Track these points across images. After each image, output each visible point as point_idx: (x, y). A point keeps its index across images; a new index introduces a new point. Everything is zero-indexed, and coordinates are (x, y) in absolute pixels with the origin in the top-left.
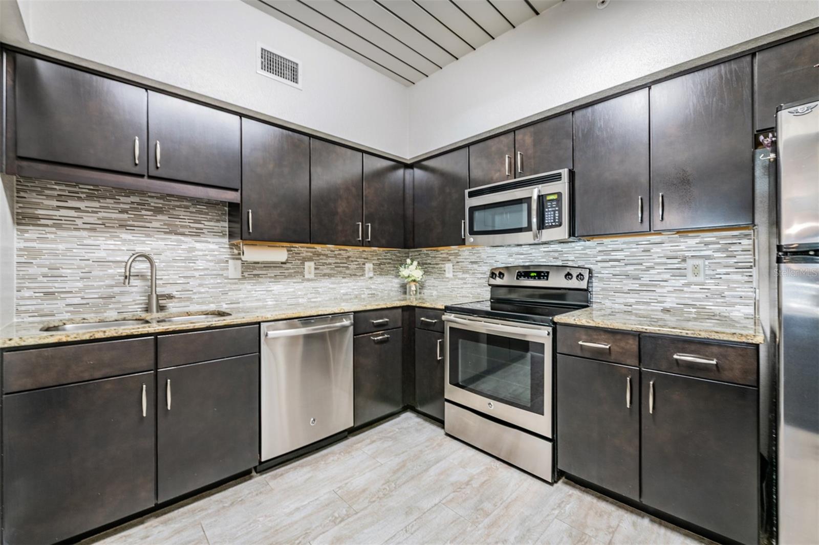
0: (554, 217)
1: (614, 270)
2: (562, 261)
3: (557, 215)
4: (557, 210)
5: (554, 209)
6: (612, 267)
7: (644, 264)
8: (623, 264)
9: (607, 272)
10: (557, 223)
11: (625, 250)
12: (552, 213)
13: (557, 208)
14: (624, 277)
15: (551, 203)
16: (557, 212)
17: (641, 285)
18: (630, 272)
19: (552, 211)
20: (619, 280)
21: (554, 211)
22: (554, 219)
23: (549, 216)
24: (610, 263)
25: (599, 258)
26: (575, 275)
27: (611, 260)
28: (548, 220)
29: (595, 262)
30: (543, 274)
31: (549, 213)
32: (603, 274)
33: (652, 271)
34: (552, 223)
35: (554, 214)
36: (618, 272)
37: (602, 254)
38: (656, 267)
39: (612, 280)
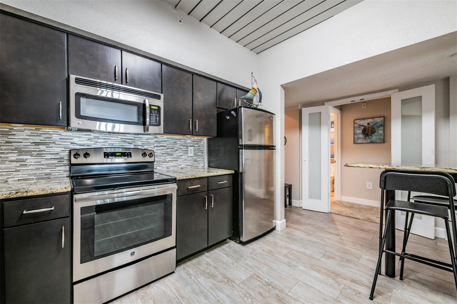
0: (156, 120)
1: (162, 151)
2: (134, 145)
3: (158, 119)
4: (158, 116)
5: (156, 115)
6: (162, 149)
7: (174, 149)
8: (166, 148)
9: (159, 152)
10: (158, 124)
11: (167, 141)
12: (155, 117)
13: (158, 115)
14: (167, 155)
15: (154, 111)
16: (157, 117)
17: (174, 158)
18: (169, 152)
19: (155, 116)
20: (165, 156)
21: (156, 116)
22: (156, 121)
23: (153, 118)
24: (161, 147)
25: (155, 145)
26: (148, 154)
27: (161, 146)
28: (152, 121)
29: (153, 146)
30: (126, 154)
31: (153, 117)
32: (158, 153)
33: (177, 152)
34: (155, 123)
35: (156, 118)
36: (164, 152)
37: (157, 143)
38: (179, 150)
39: (161, 156)
